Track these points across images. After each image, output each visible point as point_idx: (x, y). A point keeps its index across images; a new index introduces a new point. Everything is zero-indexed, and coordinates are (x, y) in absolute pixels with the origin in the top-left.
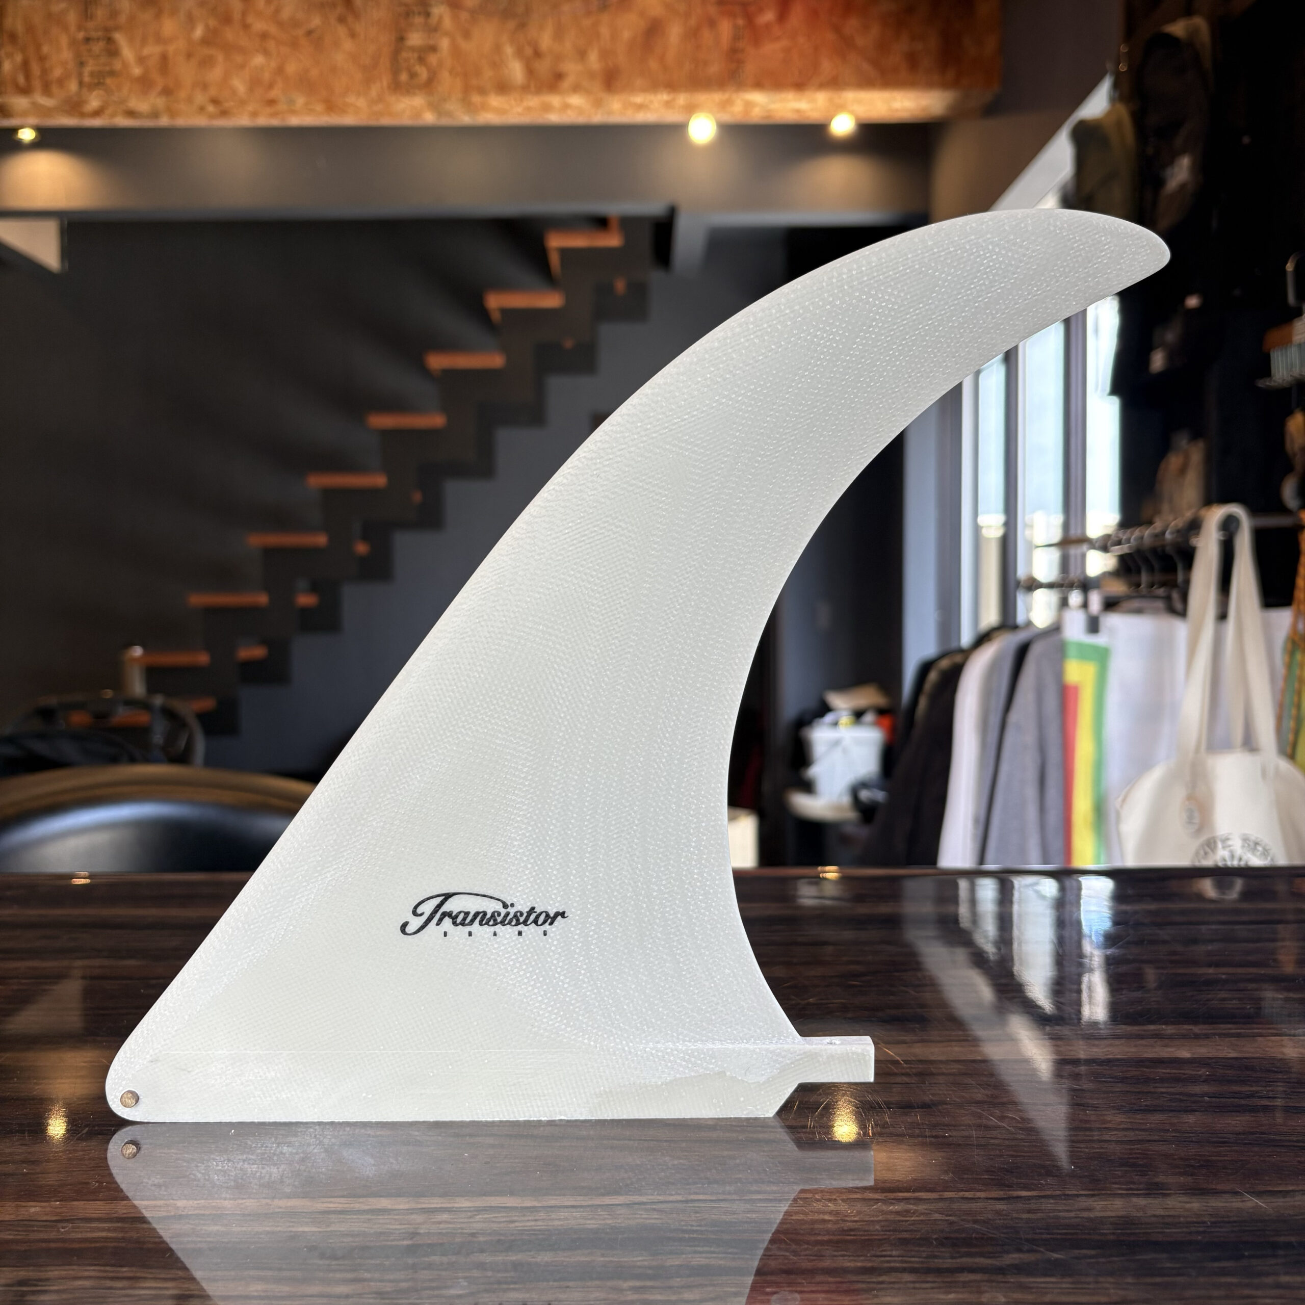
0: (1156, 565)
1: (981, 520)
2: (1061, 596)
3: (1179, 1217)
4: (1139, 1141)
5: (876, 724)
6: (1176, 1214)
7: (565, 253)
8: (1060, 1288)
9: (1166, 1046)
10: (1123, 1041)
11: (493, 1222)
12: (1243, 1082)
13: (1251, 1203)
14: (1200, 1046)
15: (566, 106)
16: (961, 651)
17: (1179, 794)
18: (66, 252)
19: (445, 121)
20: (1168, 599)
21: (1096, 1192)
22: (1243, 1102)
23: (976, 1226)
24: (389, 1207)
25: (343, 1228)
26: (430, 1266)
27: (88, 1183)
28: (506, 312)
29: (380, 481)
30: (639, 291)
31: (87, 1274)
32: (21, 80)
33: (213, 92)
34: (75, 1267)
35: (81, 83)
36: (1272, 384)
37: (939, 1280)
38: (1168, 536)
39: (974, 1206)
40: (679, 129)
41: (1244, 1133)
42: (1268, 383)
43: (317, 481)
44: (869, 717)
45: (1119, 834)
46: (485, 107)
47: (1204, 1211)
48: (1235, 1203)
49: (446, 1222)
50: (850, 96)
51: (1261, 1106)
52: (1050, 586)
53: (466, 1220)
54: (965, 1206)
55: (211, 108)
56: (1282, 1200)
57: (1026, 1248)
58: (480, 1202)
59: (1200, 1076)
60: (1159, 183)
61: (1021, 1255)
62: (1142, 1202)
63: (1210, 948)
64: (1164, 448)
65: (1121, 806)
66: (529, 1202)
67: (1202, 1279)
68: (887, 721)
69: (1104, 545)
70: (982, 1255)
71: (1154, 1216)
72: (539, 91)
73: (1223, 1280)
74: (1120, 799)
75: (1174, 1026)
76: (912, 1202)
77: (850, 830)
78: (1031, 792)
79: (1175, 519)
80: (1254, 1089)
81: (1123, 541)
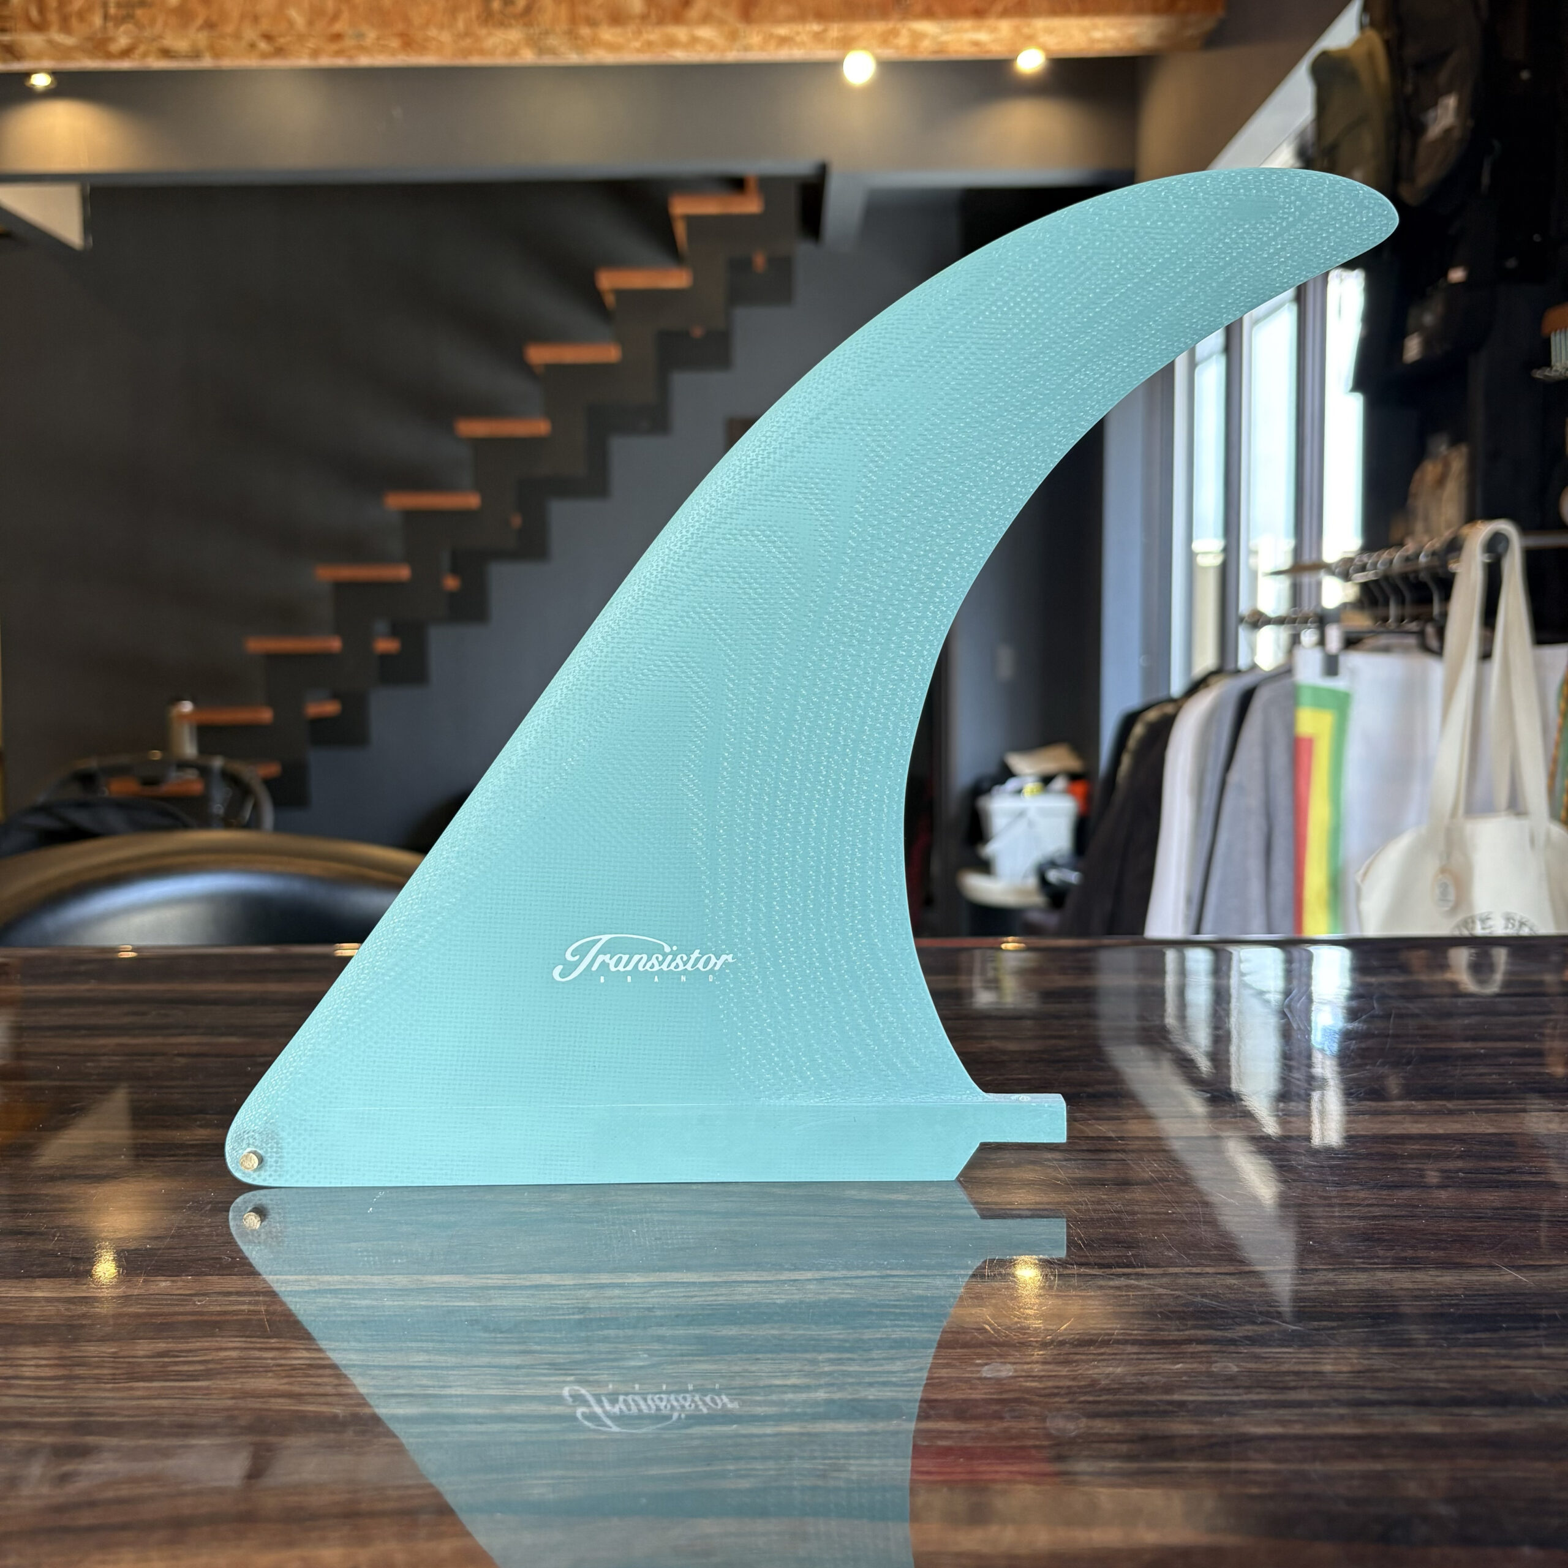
0: (1408, 596)
1: (1196, 546)
2: (1291, 632)
3: (1429, 1290)
4: (1385, 1216)
5: (1068, 791)
6: (1425, 1287)
7: (692, 221)
8: (1298, 1358)
9: (1416, 1122)
10: (1367, 1117)
11: (670, 1297)
12: (1501, 1158)
13: (1508, 1277)
14: (1457, 1122)
15: (694, 40)
16: (1171, 700)
17: (1431, 866)
18: (89, 226)
19: (548, 60)
20: (1421, 634)
21: (1337, 1266)
22: (1502, 1177)
23: (1204, 1300)
24: (554, 1283)
25: (505, 1303)
26: (605, 1339)
27: (220, 1258)
28: (621, 294)
29: (472, 501)
30: (783, 266)
31: (231, 1345)
32: (34, 13)
33: (265, 25)
34: (219, 1339)
35: (106, 17)
36: (1553, 374)
37: (1165, 1351)
38: (1423, 559)
39: (1202, 1281)
40: (833, 67)
41: (1502, 1209)
42: (1547, 373)
43: (397, 501)
44: (1060, 784)
45: (1359, 913)
46: (595, 42)
47: (1457, 1284)
48: (1492, 1277)
49: (620, 1297)
50: (1040, 24)
51: (1522, 1182)
52: (1280, 621)
53: (640, 1295)
54: (1192, 1281)
55: (263, 45)
56: (1544, 1274)
57: (1260, 1320)
58: (653, 1278)
59: (1455, 1152)
60: (1418, 129)
61: (1256, 1328)
62: (1388, 1276)
63: (1466, 1022)
64: (1419, 455)
65: (1363, 880)
66: (707, 1278)
67: (1454, 1350)
68: (1080, 787)
69: (1345, 569)
70: (1210, 1327)
71: (1402, 1289)
72: (661, 22)
73: (1478, 1350)
74: (1362, 871)
75: (1424, 1102)
76: (1133, 1277)
77: (1036, 917)
78: (1255, 865)
79: (1432, 539)
80: (1514, 1164)
81: (1368, 566)
